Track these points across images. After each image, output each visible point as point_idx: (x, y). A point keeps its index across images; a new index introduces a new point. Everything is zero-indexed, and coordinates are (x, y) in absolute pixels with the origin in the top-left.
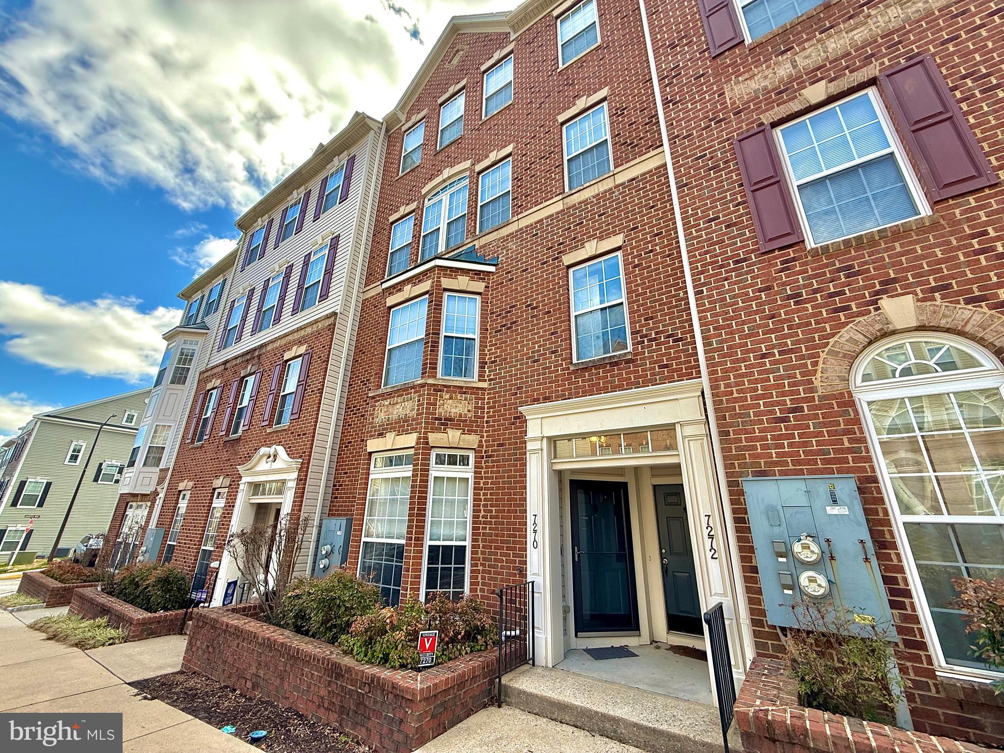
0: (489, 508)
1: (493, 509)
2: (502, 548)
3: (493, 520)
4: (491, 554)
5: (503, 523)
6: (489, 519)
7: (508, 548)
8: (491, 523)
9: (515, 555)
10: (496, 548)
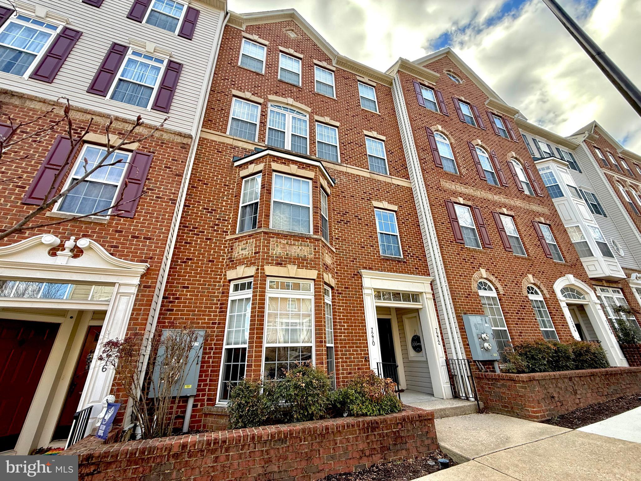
0: (342, 324)
1: (345, 324)
2: (353, 347)
3: (346, 331)
4: (346, 351)
5: (352, 333)
6: (343, 331)
7: (357, 347)
8: (344, 333)
9: (361, 351)
10: (349, 347)
